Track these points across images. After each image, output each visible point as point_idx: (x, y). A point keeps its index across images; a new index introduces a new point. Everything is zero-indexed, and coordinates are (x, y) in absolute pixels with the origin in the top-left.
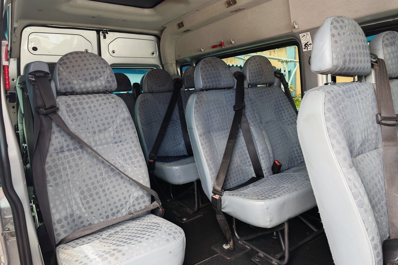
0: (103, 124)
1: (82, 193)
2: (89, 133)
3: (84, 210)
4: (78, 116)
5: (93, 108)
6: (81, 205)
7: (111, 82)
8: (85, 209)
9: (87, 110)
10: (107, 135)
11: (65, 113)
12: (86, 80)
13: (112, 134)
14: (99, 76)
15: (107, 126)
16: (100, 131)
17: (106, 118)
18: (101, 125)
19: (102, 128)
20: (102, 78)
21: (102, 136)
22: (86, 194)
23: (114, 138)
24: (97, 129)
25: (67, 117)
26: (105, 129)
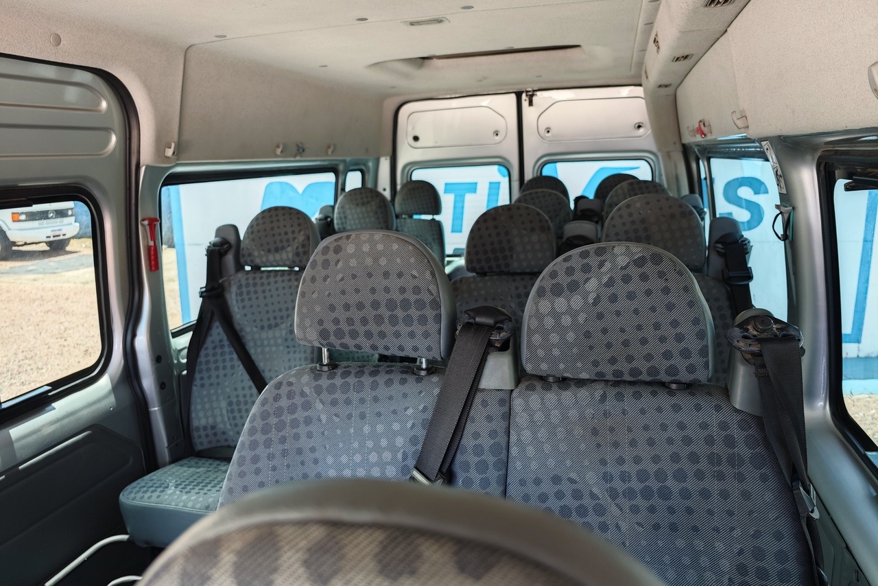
0: (275, 318)
1: (230, 404)
2: (256, 327)
3: (228, 426)
4: (247, 303)
5: (268, 294)
6: (226, 419)
7: (302, 255)
8: (231, 425)
9: (261, 295)
10: (277, 334)
11: (233, 296)
12: (269, 251)
13: (284, 333)
14: (286, 244)
15: (279, 321)
16: (270, 327)
17: (280, 310)
18: (272, 319)
19: (273, 322)
20: (289, 249)
21: (270, 334)
22: (235, 407)
23: (286, 340)
24: (266, 324)
25: (234, 302)
26: (277, 325)
